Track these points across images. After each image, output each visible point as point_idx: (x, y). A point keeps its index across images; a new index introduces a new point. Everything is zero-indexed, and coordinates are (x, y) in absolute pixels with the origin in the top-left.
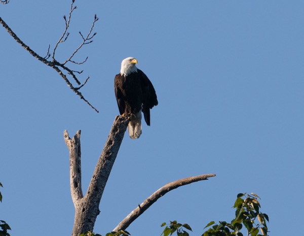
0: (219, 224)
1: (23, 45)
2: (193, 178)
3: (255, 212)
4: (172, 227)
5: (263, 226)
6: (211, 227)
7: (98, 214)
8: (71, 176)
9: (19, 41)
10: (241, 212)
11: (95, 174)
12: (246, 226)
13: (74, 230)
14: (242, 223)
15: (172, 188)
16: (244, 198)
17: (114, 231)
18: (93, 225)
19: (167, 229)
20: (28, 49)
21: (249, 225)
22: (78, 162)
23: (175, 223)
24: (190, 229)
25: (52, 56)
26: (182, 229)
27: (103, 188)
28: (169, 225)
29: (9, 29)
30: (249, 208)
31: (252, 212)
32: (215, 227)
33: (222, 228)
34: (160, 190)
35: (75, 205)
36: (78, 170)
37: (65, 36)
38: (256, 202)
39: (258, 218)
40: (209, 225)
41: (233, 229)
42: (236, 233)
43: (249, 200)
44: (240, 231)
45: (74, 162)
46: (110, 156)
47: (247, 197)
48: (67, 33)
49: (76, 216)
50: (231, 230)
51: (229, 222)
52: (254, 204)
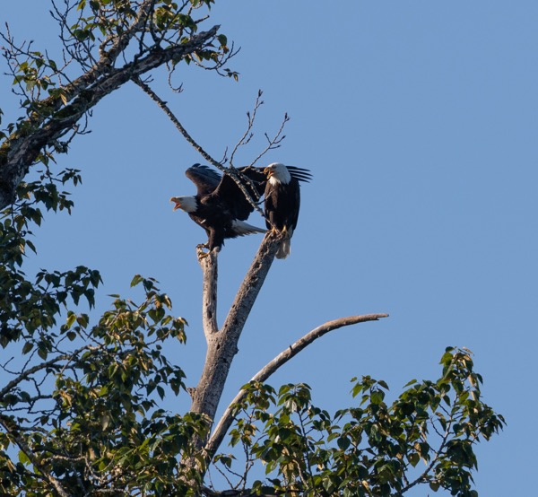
0: (422, 383)
1: (195, 144)
2: (360, 317)
3: (466, 371)
4: (365, 384)
5: (475, 389)
6: (412, 386)
7: (236, 352)
8: (205, 304)
9: (190, 139)
10: (449, 370)
11: (235, 303)
12: (455, 388)
13: (204, 371)
14: (450, 384)
15: (332, 328)
16: (454, 353)
17: (253, 379)
18: (228, 367)
19: (358, 385)
20: (201, 150)
21: (459, 387)
22: (213, 287)
23: (368, 378)
24: (386, 387)
25: (229, 161)
26: (376, 387)
27: (244, 321)
28: (360, 381)
29: (179, 124)
30: (459, 366)
31: (462, 371)
32: (417, 387)
33: (426, 389)
34: (317, 329)
35: (207, 339)
36: (213, 297)
37: (248, 137)
38: (468, 359)
39: (469, 378)
40: (410, 384)
41: (439, 390)
42: (443, 395)
43: (460, 356)
44: (448, 394)
45: (209, 286)
46: (256, 282)
47: (458, 352)
48: (250, 133)
49: (208, 354)
50: (436, 392)
51: (434, 382)
52: (466, 361)
